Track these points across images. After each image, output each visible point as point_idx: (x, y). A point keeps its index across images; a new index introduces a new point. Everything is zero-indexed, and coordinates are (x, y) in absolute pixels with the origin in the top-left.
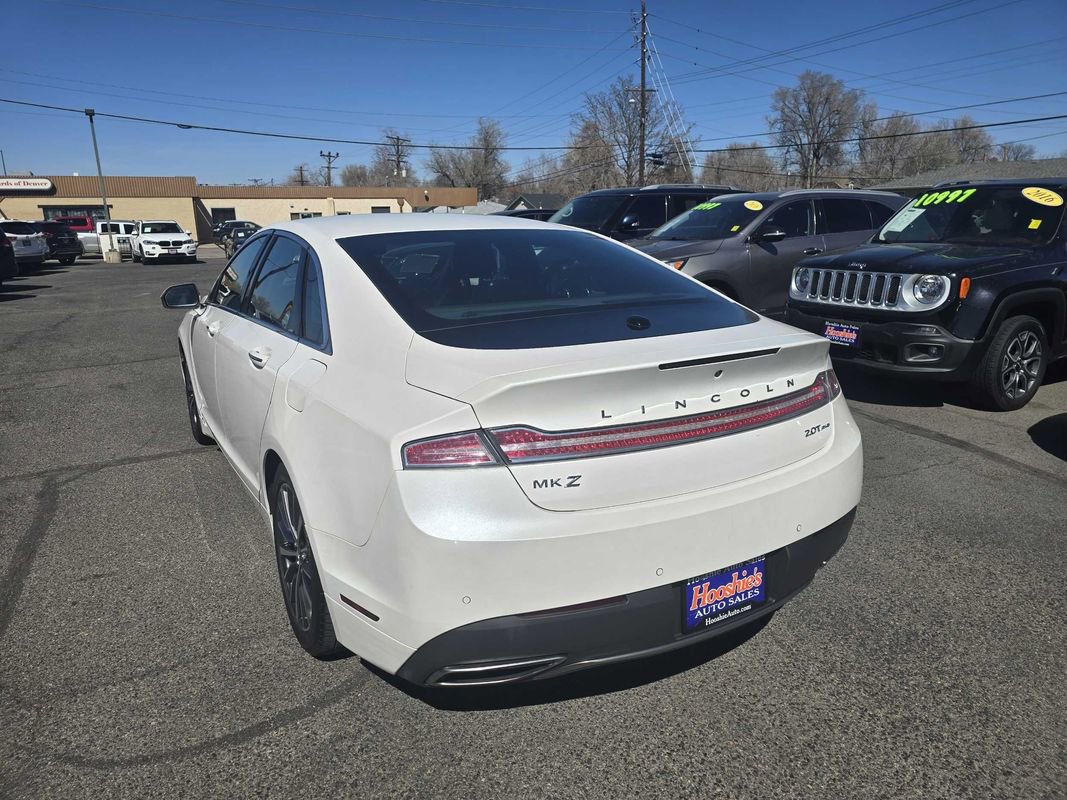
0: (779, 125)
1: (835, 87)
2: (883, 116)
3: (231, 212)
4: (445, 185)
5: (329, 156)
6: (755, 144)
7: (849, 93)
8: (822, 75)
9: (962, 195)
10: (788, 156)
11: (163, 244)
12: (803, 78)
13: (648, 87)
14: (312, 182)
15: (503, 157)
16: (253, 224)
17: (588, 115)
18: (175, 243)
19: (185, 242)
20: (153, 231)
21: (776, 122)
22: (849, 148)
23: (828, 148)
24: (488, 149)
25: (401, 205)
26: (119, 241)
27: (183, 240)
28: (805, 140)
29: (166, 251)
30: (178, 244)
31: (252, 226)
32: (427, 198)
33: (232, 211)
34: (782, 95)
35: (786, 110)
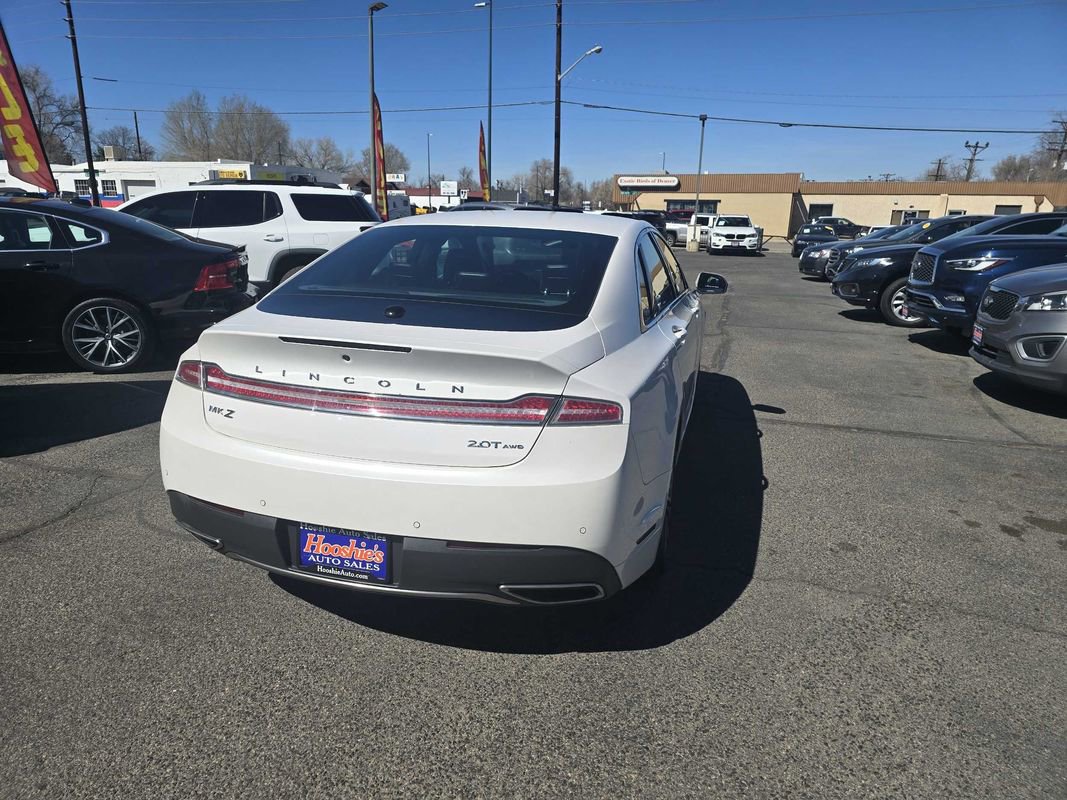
3: (828, 209)
5: (977, 146)
11: (729, 237)
14: (949, 176)
16: (846, 220)
18: (740, 237)
19: (749, 236)
20: (725, 225)
25: (1039, 204)
26: (702, 233)
27: (747, 233)
29: (729, 244)
30: (742, 237)
31: (845, 223)
33: (830, 207)
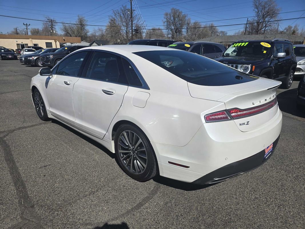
0: (166, 23)
1: (180, 13)
2: (192, 22)
4: (68, 36)
5: (27, 25)
6: (159, 28)
7: (184, 15)
8: (177, 9)
9: (245, 44)
10: (169, 32)
12: (172, 9)
13: (133, 9)
14: (20, 33)
15: (87, 28)
17: (114, 17)
21: (165, 22)
22: (184, 31)
23: (179, 30)
24: (82, 25)
25: (56, 42)
28: (173, 28)
31: (3, 48)
32: (64, 40)
34: (167, 14)
35: (168, 19)
